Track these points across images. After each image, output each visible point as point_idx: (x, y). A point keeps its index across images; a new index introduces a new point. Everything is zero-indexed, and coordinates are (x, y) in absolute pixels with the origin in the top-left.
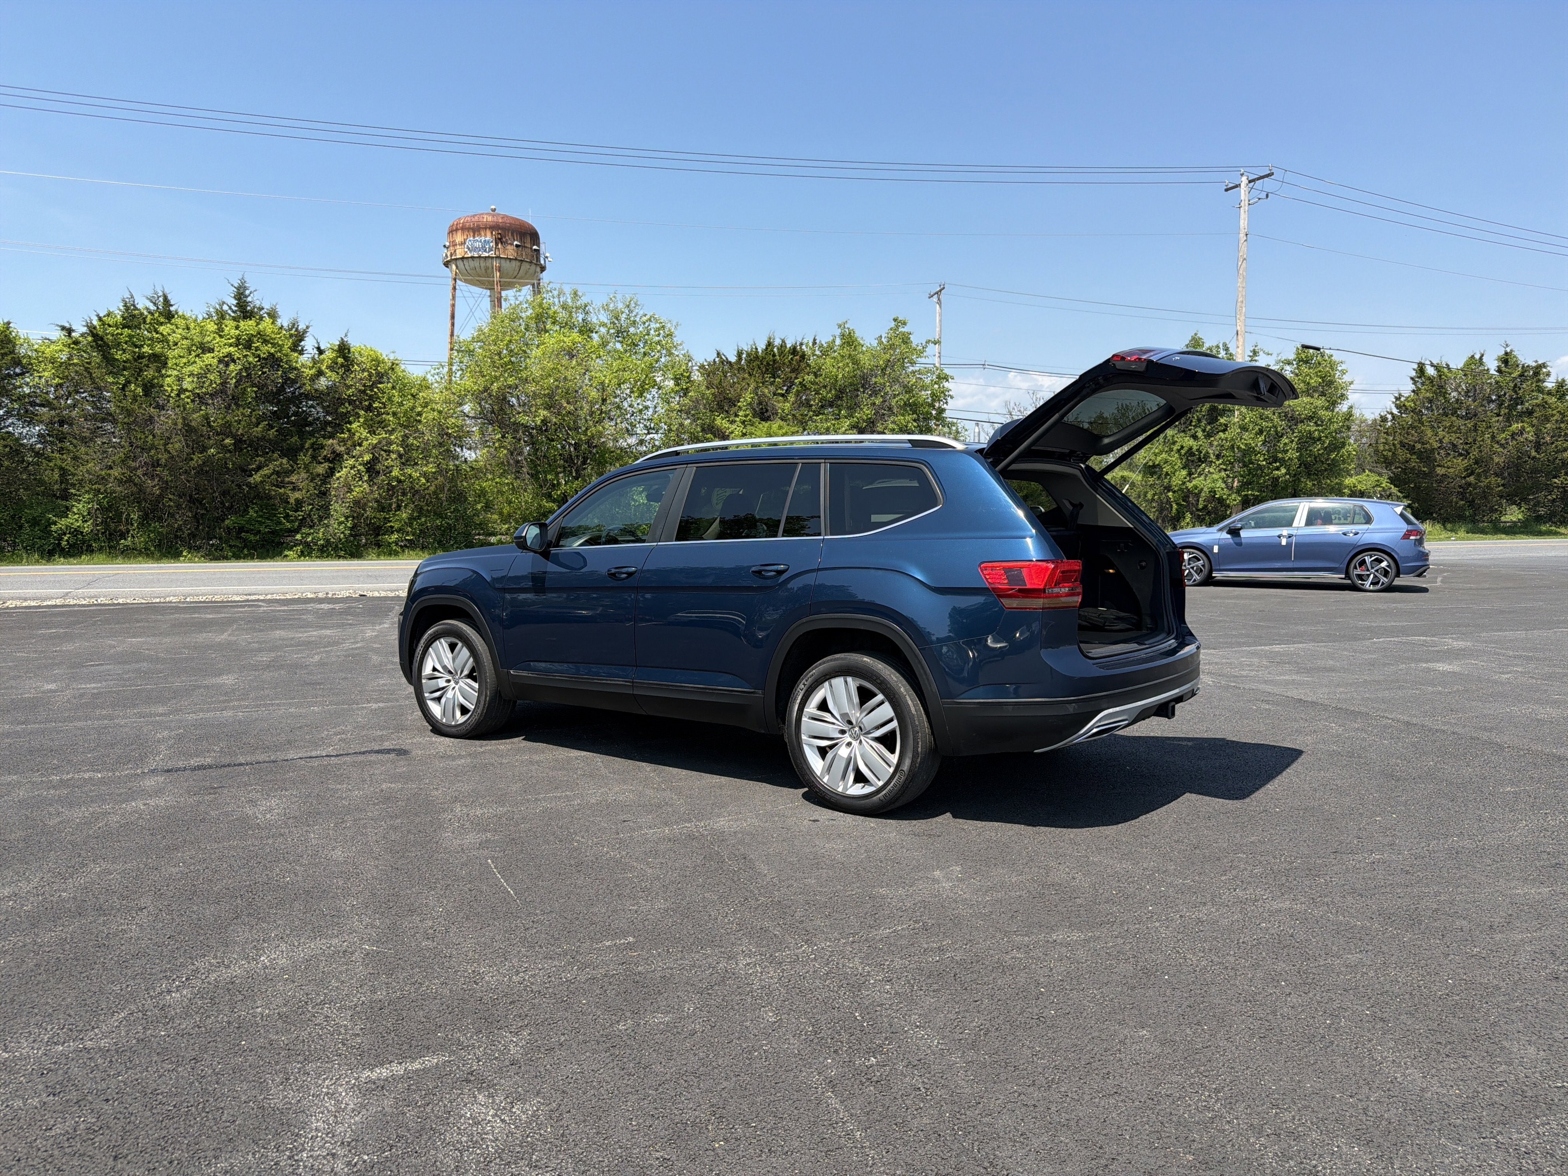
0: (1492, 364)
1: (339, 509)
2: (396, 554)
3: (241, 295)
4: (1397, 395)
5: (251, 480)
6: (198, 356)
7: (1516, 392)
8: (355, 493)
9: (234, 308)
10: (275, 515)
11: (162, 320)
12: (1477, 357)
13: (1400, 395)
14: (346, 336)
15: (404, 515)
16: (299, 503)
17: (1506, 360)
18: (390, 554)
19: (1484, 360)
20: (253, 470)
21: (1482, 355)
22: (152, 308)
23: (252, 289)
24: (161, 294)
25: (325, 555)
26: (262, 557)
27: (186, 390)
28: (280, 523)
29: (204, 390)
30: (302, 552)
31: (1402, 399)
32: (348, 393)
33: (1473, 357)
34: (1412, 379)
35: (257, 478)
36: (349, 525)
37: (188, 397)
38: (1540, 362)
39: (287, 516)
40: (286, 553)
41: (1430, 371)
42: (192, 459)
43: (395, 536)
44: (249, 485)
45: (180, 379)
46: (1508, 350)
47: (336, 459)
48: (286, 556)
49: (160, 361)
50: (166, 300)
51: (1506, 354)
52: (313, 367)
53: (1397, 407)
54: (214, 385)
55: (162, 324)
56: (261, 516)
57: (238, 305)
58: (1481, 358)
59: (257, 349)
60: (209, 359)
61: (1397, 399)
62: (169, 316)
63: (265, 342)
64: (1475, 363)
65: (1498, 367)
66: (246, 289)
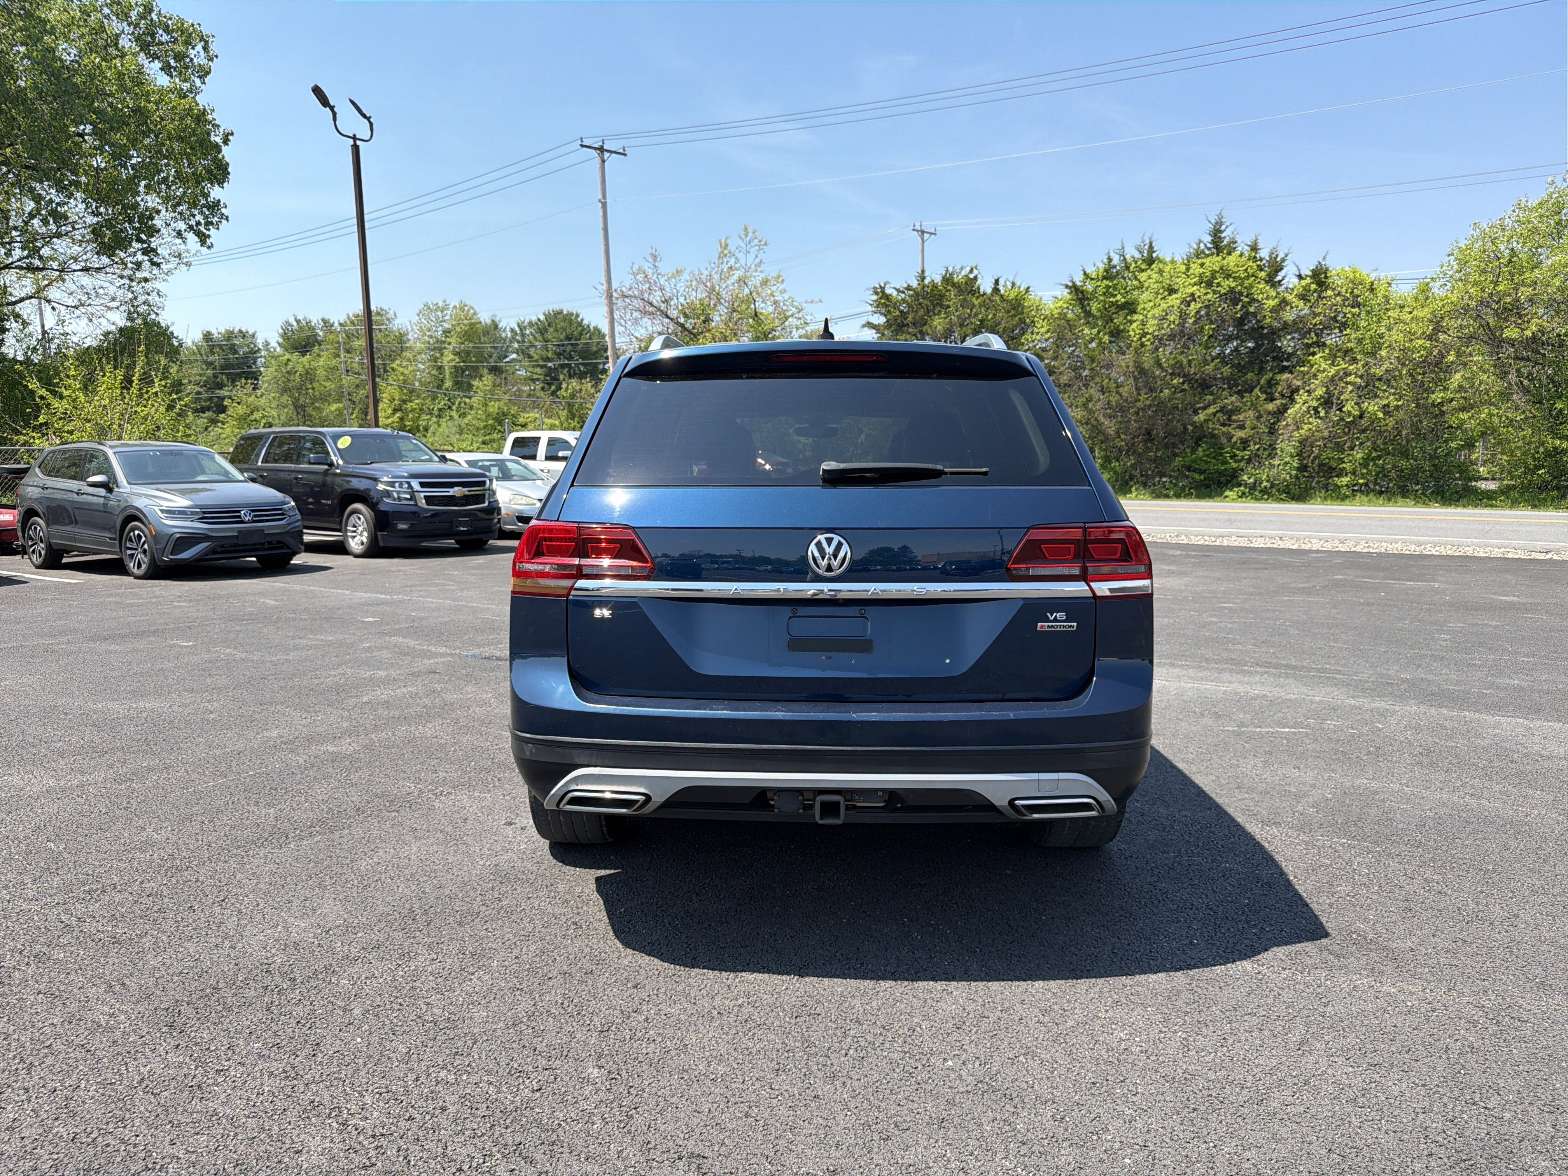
1: (1286, 447)
2: (1344, 498)
3: (1216, 233)
5: (1196, 419)
6: (1164, 298)
8: (1302, 432)
9: (1209, 245)
10: (1221, 454)
11: (1144, 266)
15: (1359, 456)
16: (1245, 443)
18: (1343, 500)
20: (1199, 409)
22: (1137, 255)
23: (1227, 224)
24: (1147, 241)
25: (1266, 497)
26: (1200, 496)
27: (1147, 333)
28: (1226, 463)
29: (1163, 332)
30: (1244, 493)
32: (1314, 322)
35: (1202, 416)
36: (1295, 465)
37: (1149, 340)
39: (1234, 456)
40: (1227, 493)
42: (1139, 400)
43: (1345, 480)
44: (1194, 424)
45: (1143, 323)
47: (1291, 394)
48: (1227, 497)
49: (1130, 307)
50: (1151, 247)
52: (1276, 297)
54: (1172, 326)
55: (1143, 271)
56: (1207, 456)
57: (1213, 242)
59: (1219, 285)
60: (1174, 300)
62: (1150, 261)
63: (1228, 276)
66: (1222, 224)
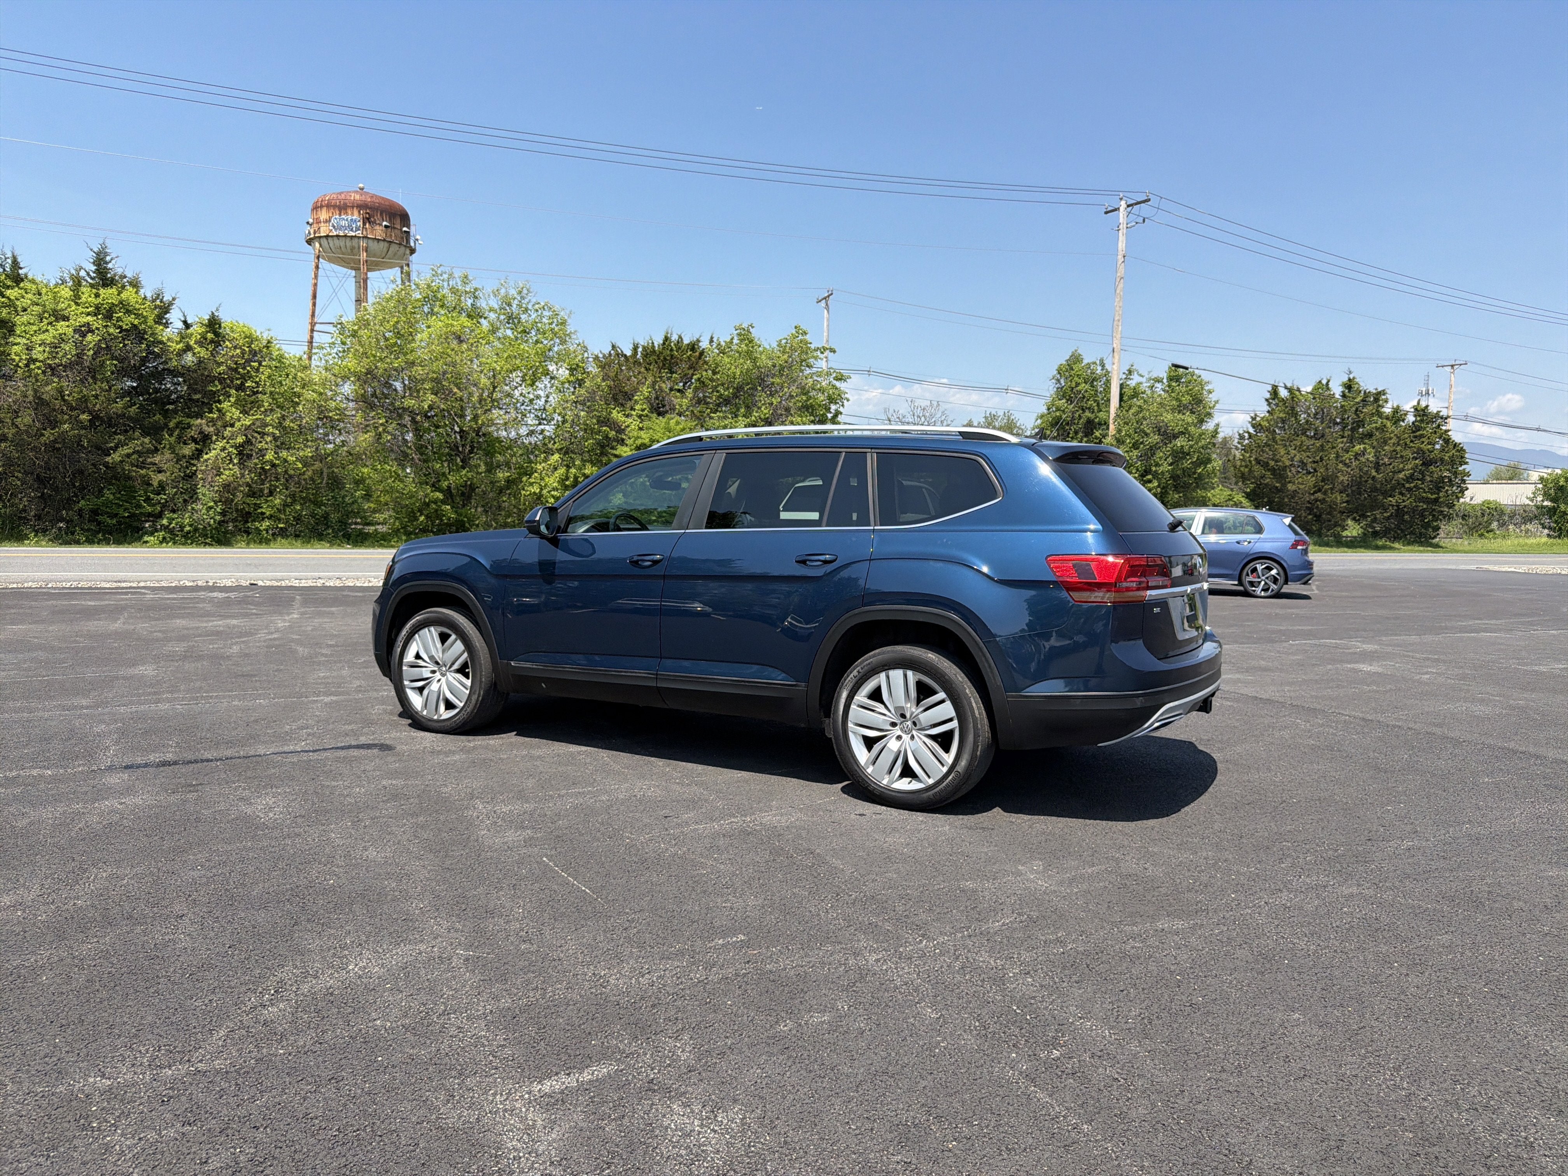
0: (1337, 390)
1: (206, 493)
2: (267, 542)
3: (100, 261)
4: (1253, 415)
5: (108, 459)
6: (50, 323)
7: (1357, 415)
8: (224, 477)
9: (93, 275)
10: (135, 497)
11: (9, 283)
12: (1324, 382)
13: (1256, 415)
14: (217, 310)
15: (277, 501)
16: (162, 487)
17: (1349, 386)
18: (261, 542)
19: (1330, 386)
20: (111, 448)
21: (1329, 381)
23: (113, 255)
24: (9, 255)
25: (189, 541)
26: (119, 542)
27: (36, 360)
28: (139, 506)
29: (57, 361)
30: (164, 538)
31: (1258, 419)
32: (218, 370)
33: (1320, 382)
34: (1267, 400)
35: (116, 457)
36: (218, 510)
37: (39, 368)
38: (1379, 390)
39: (148, 500)
40: (146, 538)
41: (1283, 393)
42: (43, 435)
43: (266, 523)
44: (106, 465)
45: (29, 349)
46: (1351, 377)
47: (204, 440)
48: (146, 542)
49: (6, 327)
50: (15, 262)
51: (1350, 380)
52: (181, 341)
53: (1253, 427)
54: (69, 356)
55: (8, 287)
56: (119, 499)
57: (97, 271)
58: (1327, 384)
59: (119, 319)
60: (63, 328)
61: (1254, 419)
62: (18, 280)
63: (128, 312)
64: (1322, 388)
65: (1343, 392)
66: (106, 254)
